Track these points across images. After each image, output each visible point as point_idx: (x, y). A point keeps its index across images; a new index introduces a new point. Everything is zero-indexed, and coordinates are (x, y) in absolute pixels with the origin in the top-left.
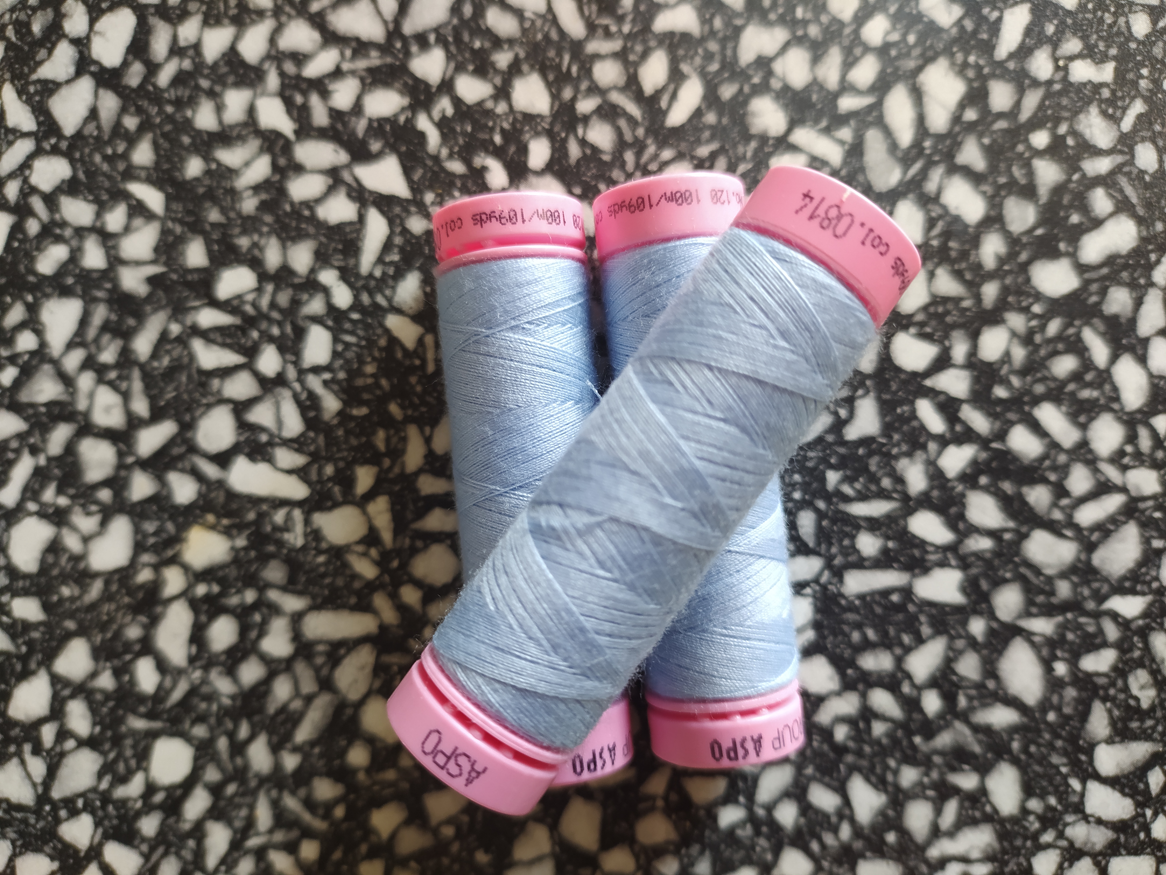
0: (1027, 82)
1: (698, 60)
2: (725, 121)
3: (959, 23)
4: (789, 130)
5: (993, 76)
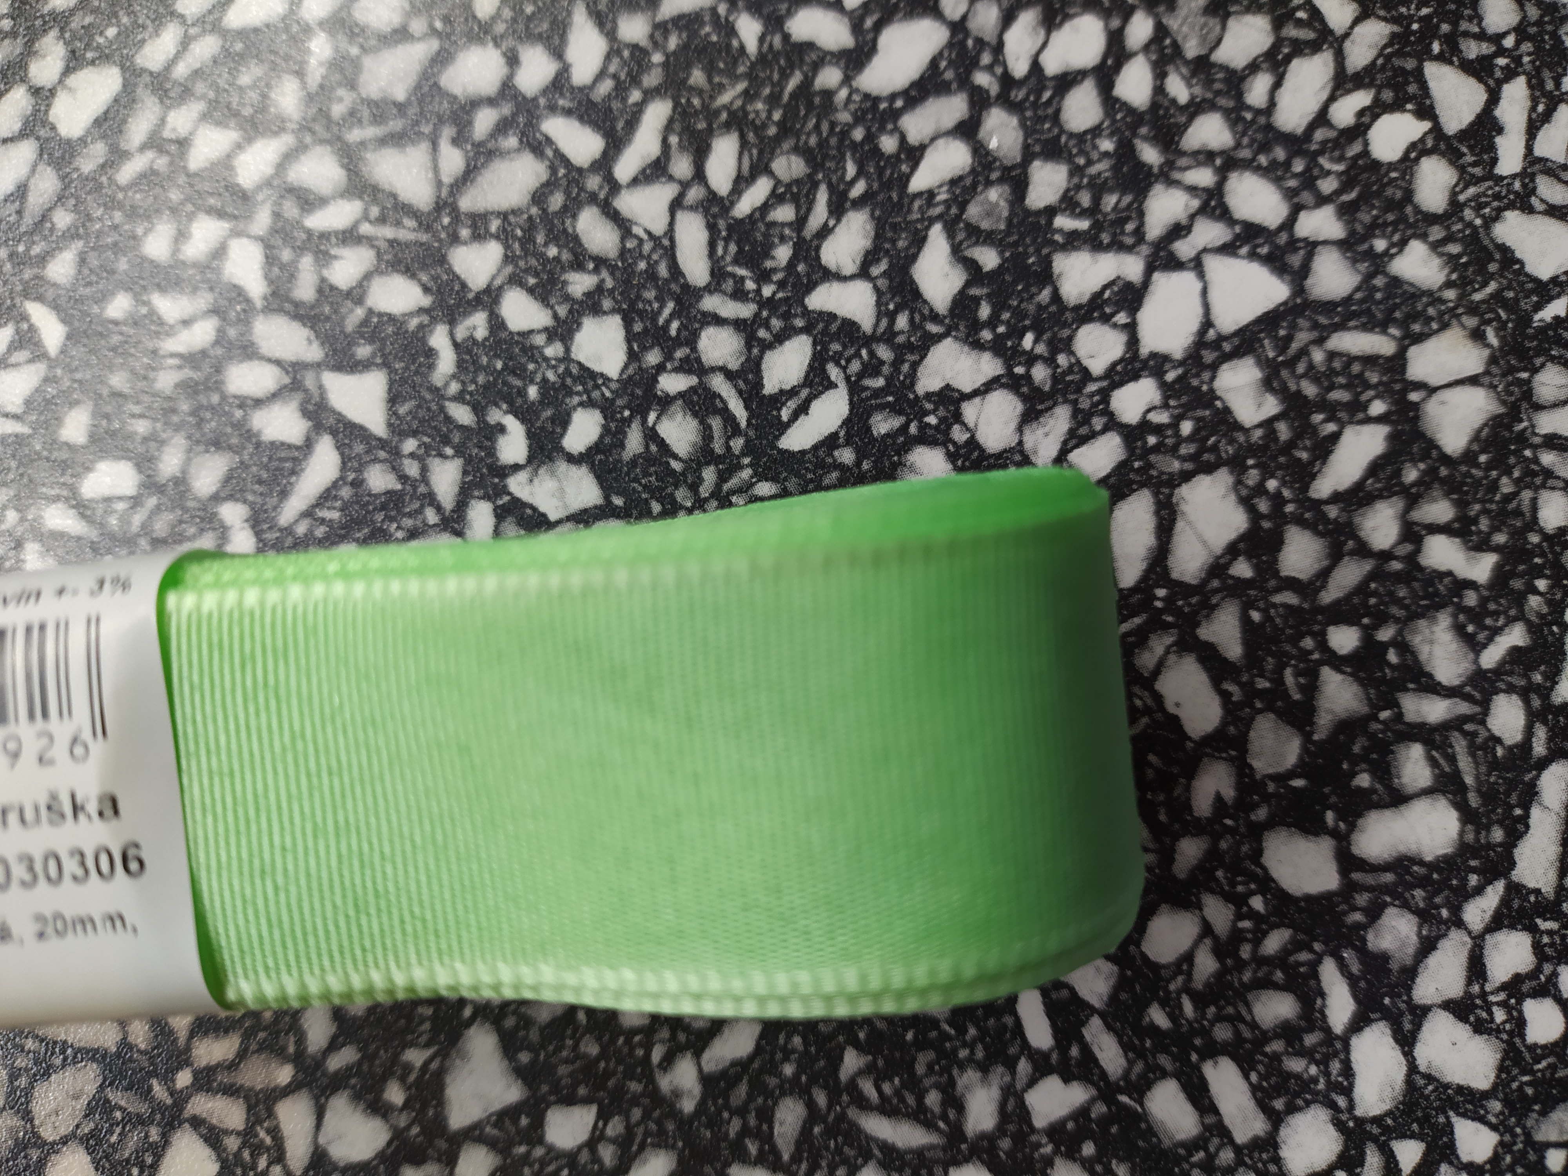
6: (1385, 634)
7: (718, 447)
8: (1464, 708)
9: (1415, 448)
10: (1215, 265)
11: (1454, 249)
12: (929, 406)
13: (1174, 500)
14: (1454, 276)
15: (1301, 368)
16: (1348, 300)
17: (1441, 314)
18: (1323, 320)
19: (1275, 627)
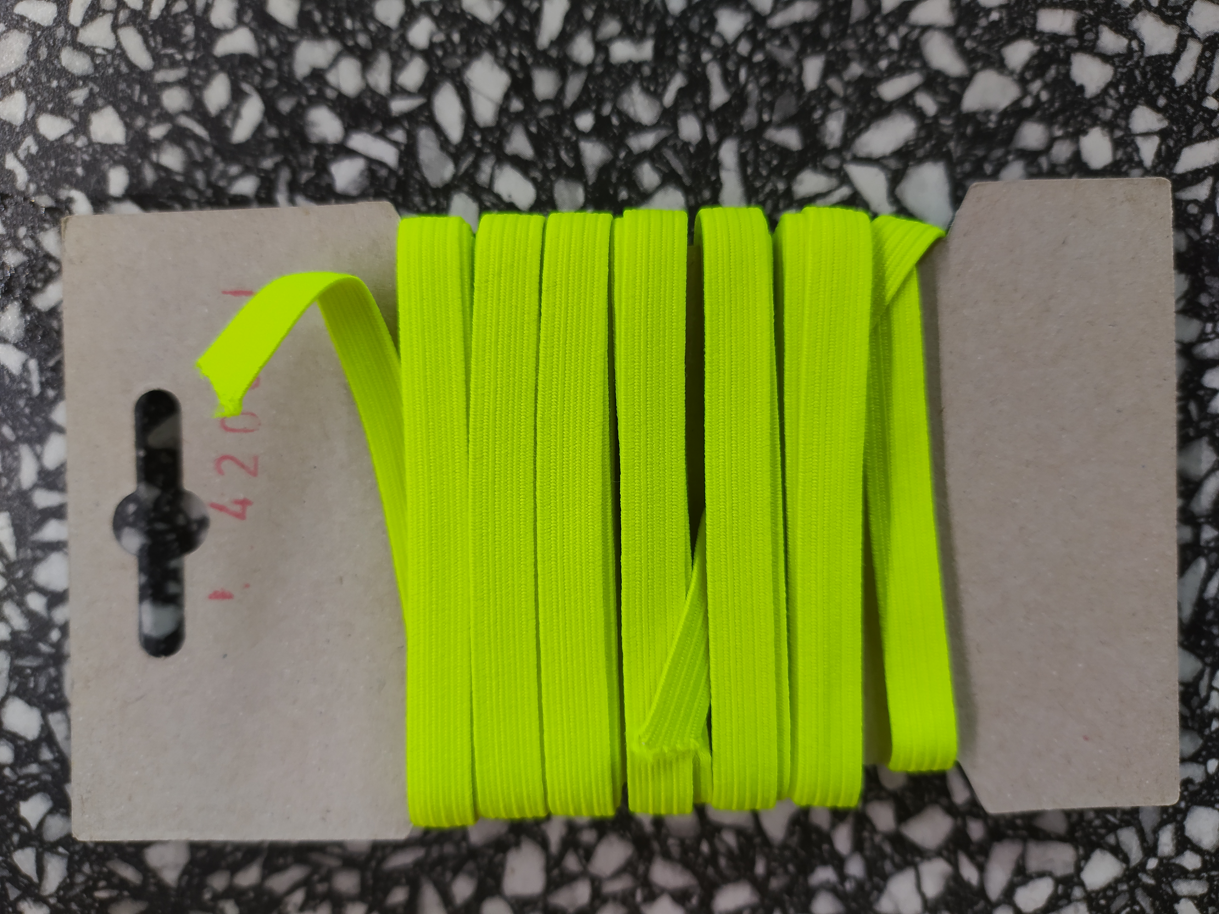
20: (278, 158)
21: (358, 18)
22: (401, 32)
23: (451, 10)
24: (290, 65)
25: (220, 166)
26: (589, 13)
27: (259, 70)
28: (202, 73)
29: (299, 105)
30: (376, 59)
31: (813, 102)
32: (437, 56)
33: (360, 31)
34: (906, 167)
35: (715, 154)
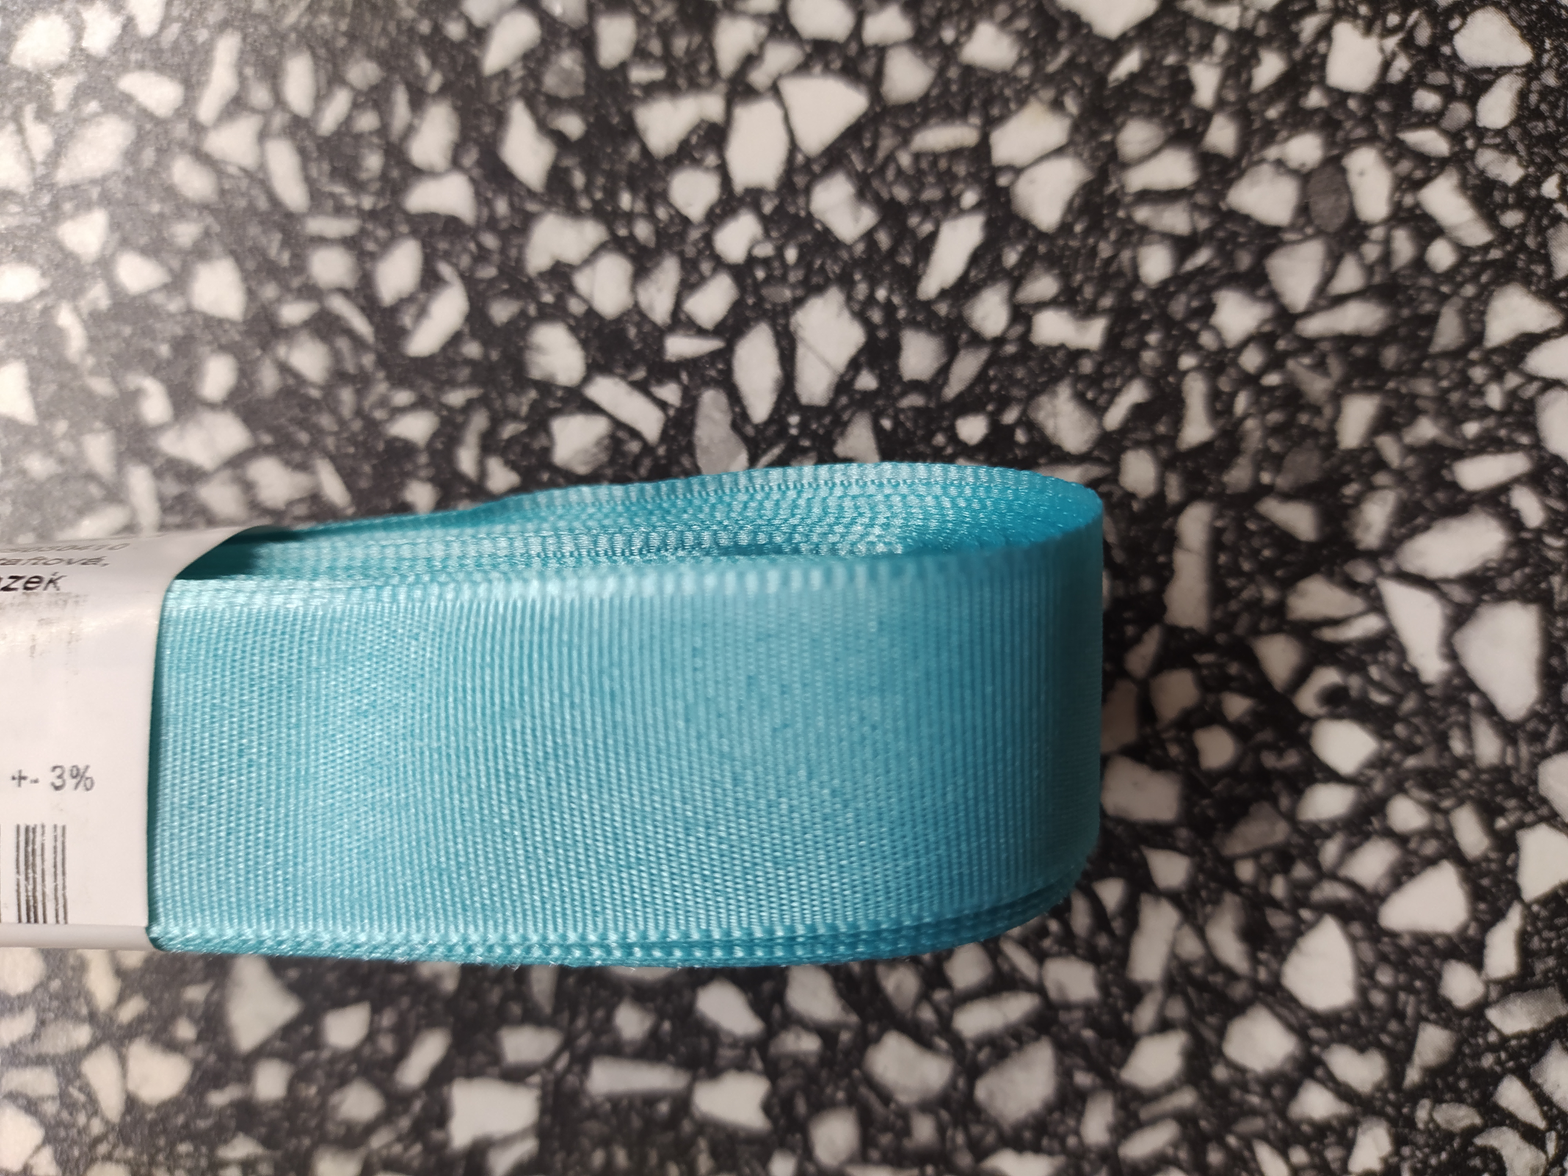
0: (964, 337)
1: (465, 261)
2: (495, 355)
3: (869, 237)
4: (587, 379)
5: (913, 323)
6: (1010, 416)
7: (350, 367)
8: (1095, 471)
9: (1011, 232)
10: (792, 89)
11: (1022, 23)
12: (542, 286)
13: (792, 328)
14: (1026, 53)
15: (890, 174)
16: (925, 98)
17: (1018, 93)
18: (904, 123)
19: (907, 431)
20: (472, 393)
21: (642, 195)
22: (706, 229)
23: (792, 210)
24: (521, 248)
25: (381, 387)
26: (1011, 257)
27: (472, 246)
28: (382, 233)
29: (523, 314)
30: (658, 264)
31: (1347, 469)
32: (755, 279)
33: (642, 215)
34: (1478, 602)
35: (1170, 519)
